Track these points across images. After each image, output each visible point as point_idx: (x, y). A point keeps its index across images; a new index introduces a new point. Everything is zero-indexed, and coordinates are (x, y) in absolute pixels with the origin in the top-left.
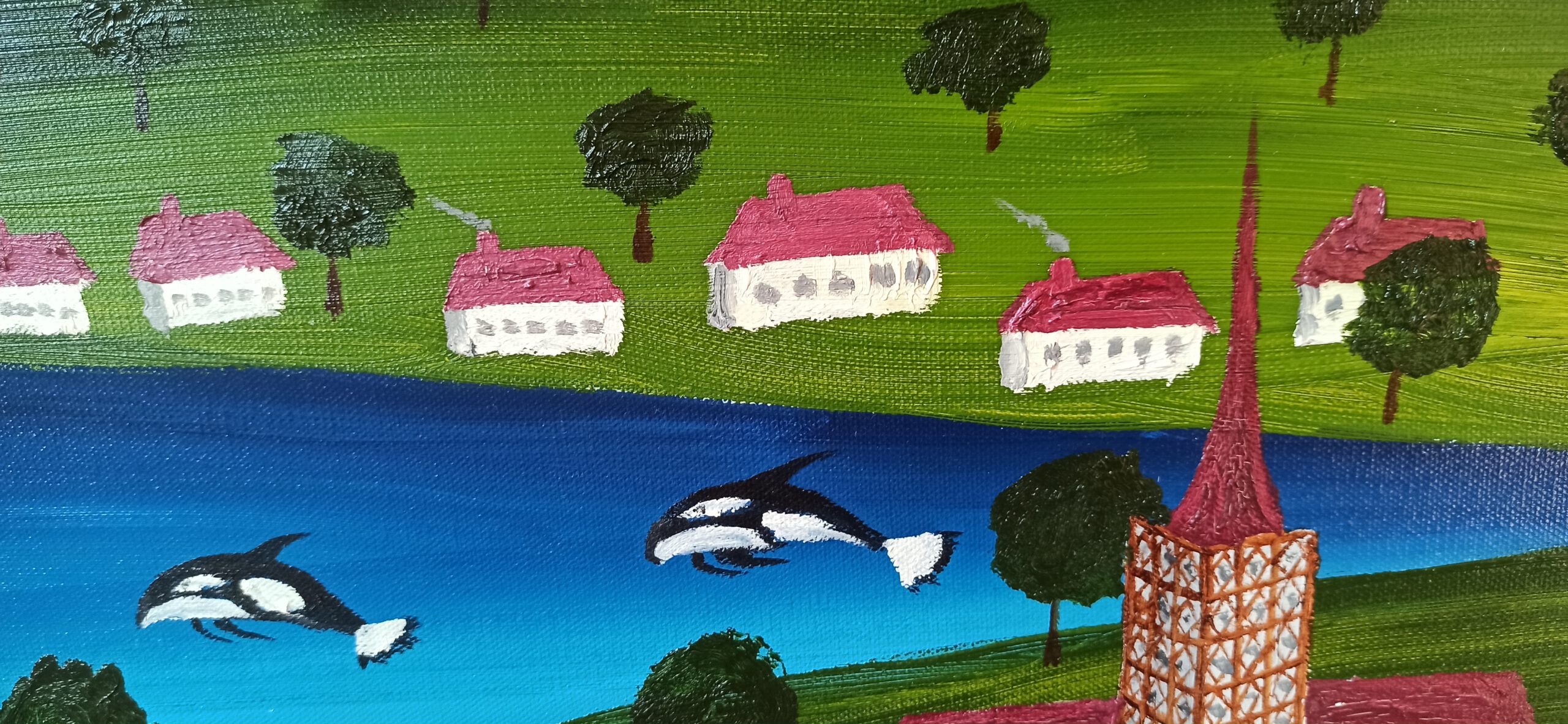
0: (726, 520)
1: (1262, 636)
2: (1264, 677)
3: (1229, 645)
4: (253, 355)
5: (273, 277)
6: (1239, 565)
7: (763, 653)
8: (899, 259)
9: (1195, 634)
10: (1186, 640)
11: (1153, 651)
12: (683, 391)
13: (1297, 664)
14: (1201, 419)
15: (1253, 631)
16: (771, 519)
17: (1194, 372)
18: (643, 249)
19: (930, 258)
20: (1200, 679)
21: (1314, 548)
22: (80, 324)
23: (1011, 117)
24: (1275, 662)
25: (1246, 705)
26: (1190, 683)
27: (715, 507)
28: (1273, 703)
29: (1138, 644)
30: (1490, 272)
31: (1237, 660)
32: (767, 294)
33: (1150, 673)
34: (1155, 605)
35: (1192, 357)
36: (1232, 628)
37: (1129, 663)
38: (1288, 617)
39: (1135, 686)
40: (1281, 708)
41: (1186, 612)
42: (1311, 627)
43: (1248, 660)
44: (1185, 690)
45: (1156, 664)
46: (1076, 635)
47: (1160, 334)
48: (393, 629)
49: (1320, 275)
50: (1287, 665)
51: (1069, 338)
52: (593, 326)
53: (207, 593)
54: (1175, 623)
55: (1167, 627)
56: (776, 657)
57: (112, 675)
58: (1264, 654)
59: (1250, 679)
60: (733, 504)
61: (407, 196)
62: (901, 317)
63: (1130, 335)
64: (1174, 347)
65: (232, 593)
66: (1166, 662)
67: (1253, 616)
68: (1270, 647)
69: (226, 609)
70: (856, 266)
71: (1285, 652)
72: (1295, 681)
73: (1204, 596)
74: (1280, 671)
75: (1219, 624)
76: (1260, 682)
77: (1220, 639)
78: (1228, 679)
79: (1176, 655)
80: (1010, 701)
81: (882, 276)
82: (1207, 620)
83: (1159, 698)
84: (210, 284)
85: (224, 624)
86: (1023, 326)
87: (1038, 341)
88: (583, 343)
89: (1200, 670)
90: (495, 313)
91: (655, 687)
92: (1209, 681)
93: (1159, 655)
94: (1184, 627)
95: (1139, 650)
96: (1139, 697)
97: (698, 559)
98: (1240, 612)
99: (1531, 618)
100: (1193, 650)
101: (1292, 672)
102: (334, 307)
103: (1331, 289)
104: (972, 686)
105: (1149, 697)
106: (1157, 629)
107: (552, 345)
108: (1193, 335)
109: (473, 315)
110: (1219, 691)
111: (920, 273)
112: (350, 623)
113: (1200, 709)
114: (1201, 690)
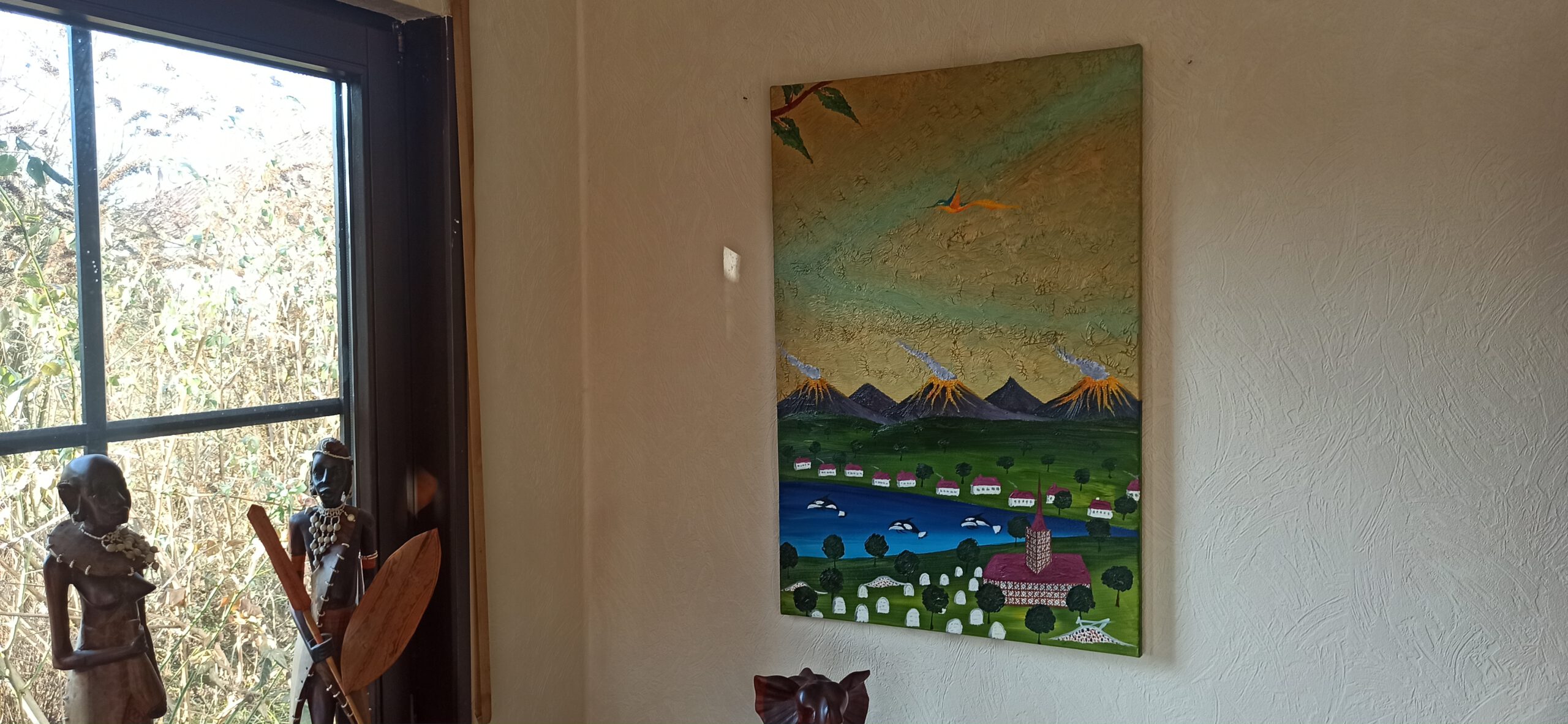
0: (971, 521)
1: (1045, 545)
4: (911, 491)
5: (914, 481)
6: (1041, 534)
8: (995, 487)
11: (1030, 546)
12: (966, 502)
14: (1035, 512)
16: (977, 522)
17: (1034, 506)
18: (963, 482)
19: (999, 487)
20: (1036, 551)
21: (1050, 533)
22: (888, 485)
23: (1009, 470)
27: (970, 519)
30: (1071, 496)
31: (1041, 549)
32: (978, 490)
33: (1029, 550)
34: (1030, 539)
35: (1033, 504)
38: (1048, 543)
40: (1048, 557)
43: (1043, 549)
44: (1034, 553)
46: (1019, 543)
47: (1029, 500)
48: (924, 533)
49: (1049, 494)
51: (1017, 500)
52: (955, 492)
53: (899, 525)
54: (1032, 542)
57: (883, 537)
58: (1045, 548)
60: (972, 519)
61: (933, 473)
62: (995, 495)
63: (1025, 500)
64: (1031, 502)
65: (902, 526)
66: (1031, 548)
67: (1043, 542)
69: (901, 528)
70: (990, 487)
71: (1048, 548)
72: (1050, 553)
73: (1036, 538)
75: (1039, 543)
79: (1033, 547)
81: (993, 489)
82: (1037, 542)
83: (1031, 554)
84: (906, 482)
85: (901, 530)
86: (1011, 497)
87: (1013, 499)
88: (954, 494)
90: (943, 489)
91: (960, 545)
95: (1028, 546)
97: (967, 527)
98: (1041, 541)
99: (1080, 546)
102: (922, 486)
103: (1050, 496)
106: (1030, 543)
107: (950, 494)
108: (1033, 500)
109: (940, 489)
110: (1039, 553)
111: (998, 489)
112: (918, 532)
113: (1037, 556)
114: (1036, 553)
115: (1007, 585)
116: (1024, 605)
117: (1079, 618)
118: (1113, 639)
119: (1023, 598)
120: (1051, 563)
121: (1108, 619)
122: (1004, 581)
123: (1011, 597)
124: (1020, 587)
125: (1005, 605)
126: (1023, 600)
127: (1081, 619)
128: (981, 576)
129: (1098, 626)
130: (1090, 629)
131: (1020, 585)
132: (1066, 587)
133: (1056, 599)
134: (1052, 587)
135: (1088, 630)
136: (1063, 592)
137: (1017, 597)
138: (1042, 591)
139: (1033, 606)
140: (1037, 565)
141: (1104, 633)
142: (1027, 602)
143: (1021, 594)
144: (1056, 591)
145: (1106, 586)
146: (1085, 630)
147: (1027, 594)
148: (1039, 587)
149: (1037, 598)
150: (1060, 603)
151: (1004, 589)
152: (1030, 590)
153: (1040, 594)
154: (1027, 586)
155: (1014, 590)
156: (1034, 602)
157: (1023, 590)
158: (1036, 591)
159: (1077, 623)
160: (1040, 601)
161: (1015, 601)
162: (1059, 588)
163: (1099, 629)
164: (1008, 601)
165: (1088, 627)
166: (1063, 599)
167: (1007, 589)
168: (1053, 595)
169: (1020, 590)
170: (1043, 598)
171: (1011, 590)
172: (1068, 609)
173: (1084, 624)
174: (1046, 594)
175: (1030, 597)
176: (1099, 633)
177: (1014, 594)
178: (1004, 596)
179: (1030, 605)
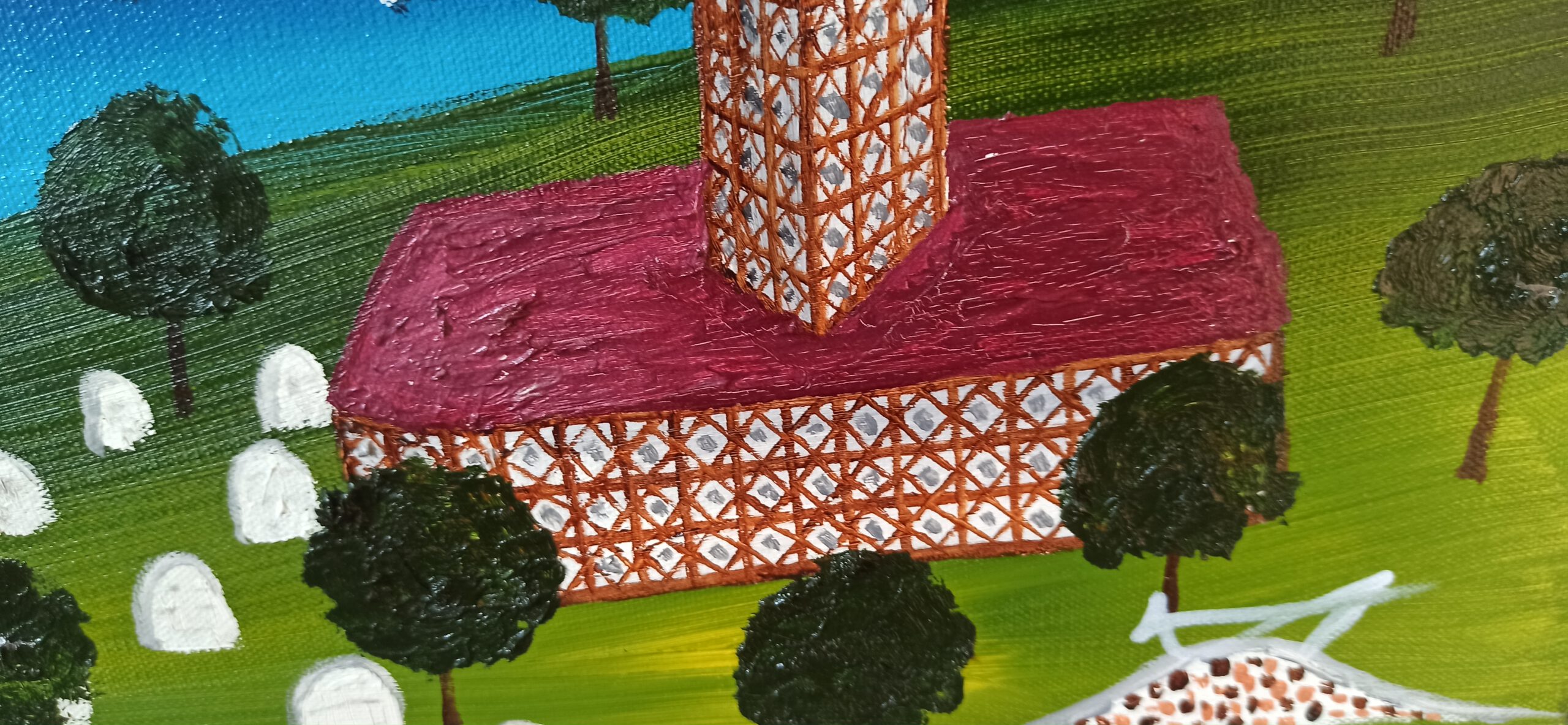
1: (882, 57)
2: (890, 119)
3: (840, 74)
7: (202, 120)
9: (794, 60)
10: (783, 70)
11: (739, 90)
13: (931, 98)
15: (870, 51)
20: (806, 128)
24: (903, 97)
25: (869, 162)
26: (794, 133)
28: (904, 158)
29: (719, 79)
31: (851, 96)
33: (739, 123)
36: (842, 49)
37: (710, 109)
38: (915, 28)
39: (722, 143)
40: (914, 165)
41: (779, 26)
42: (945, 40)
43: (866, 94)
44: (789, 146)
45: (745, 108)
46: (634, 71)
50: (917, 102)
54: (766, 45)
55: (755, 51)
56: (221, 124)
58: (887, 86)
59: (872, 123)
66: (758, 105)
67: (869, 28)
68: (894, 75)
71: (915, 81)
72: (930, 123)
74: (910, 109)
75: (824, 42)
76: (885, 128)
77: (828, 65)
78: (842, 126)
79: (771, 94)
80: (556, 176)
82: (807, 38)
83: (755, 159)
89: (806, 114)
91: (62, 181)
92: (818, 130)
93: (748, 95)
94: (779, 49)
95: (721, 90)
96: (728, 159)
98: (851, 23)
100: (794, 84)
101: (925, 111)
104: (503, 156)
105: (741, 158)
106: (742, 55)
110: (832, 144)
113: (809, 173)
114: (808, 144)
115: (560, 451)
116: (726, 580)
117: (1158, 601)
118: (1395, 693)
119: (713, 527)
120: (942, 224)
121: (1386, 577)
122: (531, 427)
123: (607, 539)
124: (677, 454)
125: (570, 599)
126: (707, 545)
127: (1173, 607)
128: (321, 414)
129: (1297, 631)
130: (1237, 659)
131: (676, 436)
132: (1070, 399)
133: (983, 495)
134: (953, 413)
135: (1220, 667)
136: (1040, 434)
137: (662, 533)
138: (867, 457)
139: (797, 574)
140: (812, 246)
141: (1334, 669)
142: (744, 550)
143: (686, 501)
144: (984, 441)
145: (1406, 340)
146: (1198, 669)
147: (741, 498)
148: (840, 424)
149: (823, 513)
150: (1016, 522)
151: (540, 490)
152: (763, 467)
153: (846, 485)
154: (736, 437)
155: (626, 485)
156: (800, 547)
157: (705, 474)
158: (815, 459)
159: (1140, 635)
160: (849, 530)
161: (643, 559)
162: (1012, 409)
163: (1305, 653)
164: (588, 572)
165: (1217, 649)
166: (1039, 488)
167: (569, 487)
168: (959, 472)
169: (680, 479)
170: (875, 503)
171: (601, 486)
172: (1078, 556)
173: (1187, 636)
174: (899, 476)
175: (770, 518)
176: (1297, 674)
177: (635, 509)
178: (546, 543)
179: (770, 573)
